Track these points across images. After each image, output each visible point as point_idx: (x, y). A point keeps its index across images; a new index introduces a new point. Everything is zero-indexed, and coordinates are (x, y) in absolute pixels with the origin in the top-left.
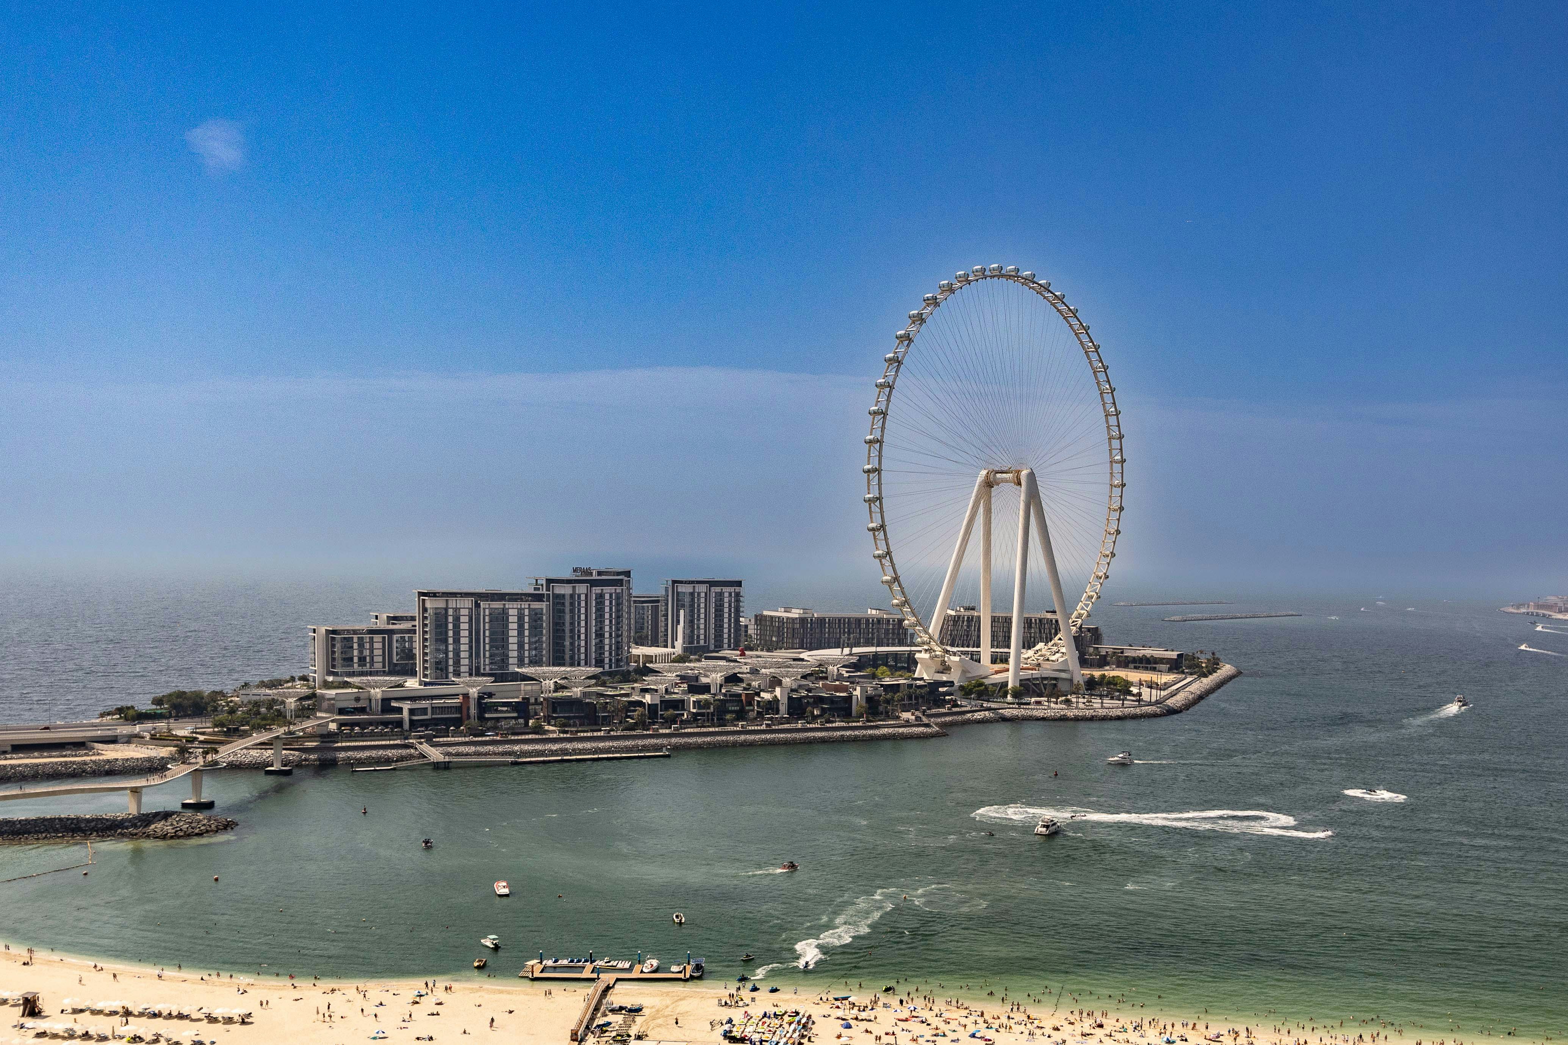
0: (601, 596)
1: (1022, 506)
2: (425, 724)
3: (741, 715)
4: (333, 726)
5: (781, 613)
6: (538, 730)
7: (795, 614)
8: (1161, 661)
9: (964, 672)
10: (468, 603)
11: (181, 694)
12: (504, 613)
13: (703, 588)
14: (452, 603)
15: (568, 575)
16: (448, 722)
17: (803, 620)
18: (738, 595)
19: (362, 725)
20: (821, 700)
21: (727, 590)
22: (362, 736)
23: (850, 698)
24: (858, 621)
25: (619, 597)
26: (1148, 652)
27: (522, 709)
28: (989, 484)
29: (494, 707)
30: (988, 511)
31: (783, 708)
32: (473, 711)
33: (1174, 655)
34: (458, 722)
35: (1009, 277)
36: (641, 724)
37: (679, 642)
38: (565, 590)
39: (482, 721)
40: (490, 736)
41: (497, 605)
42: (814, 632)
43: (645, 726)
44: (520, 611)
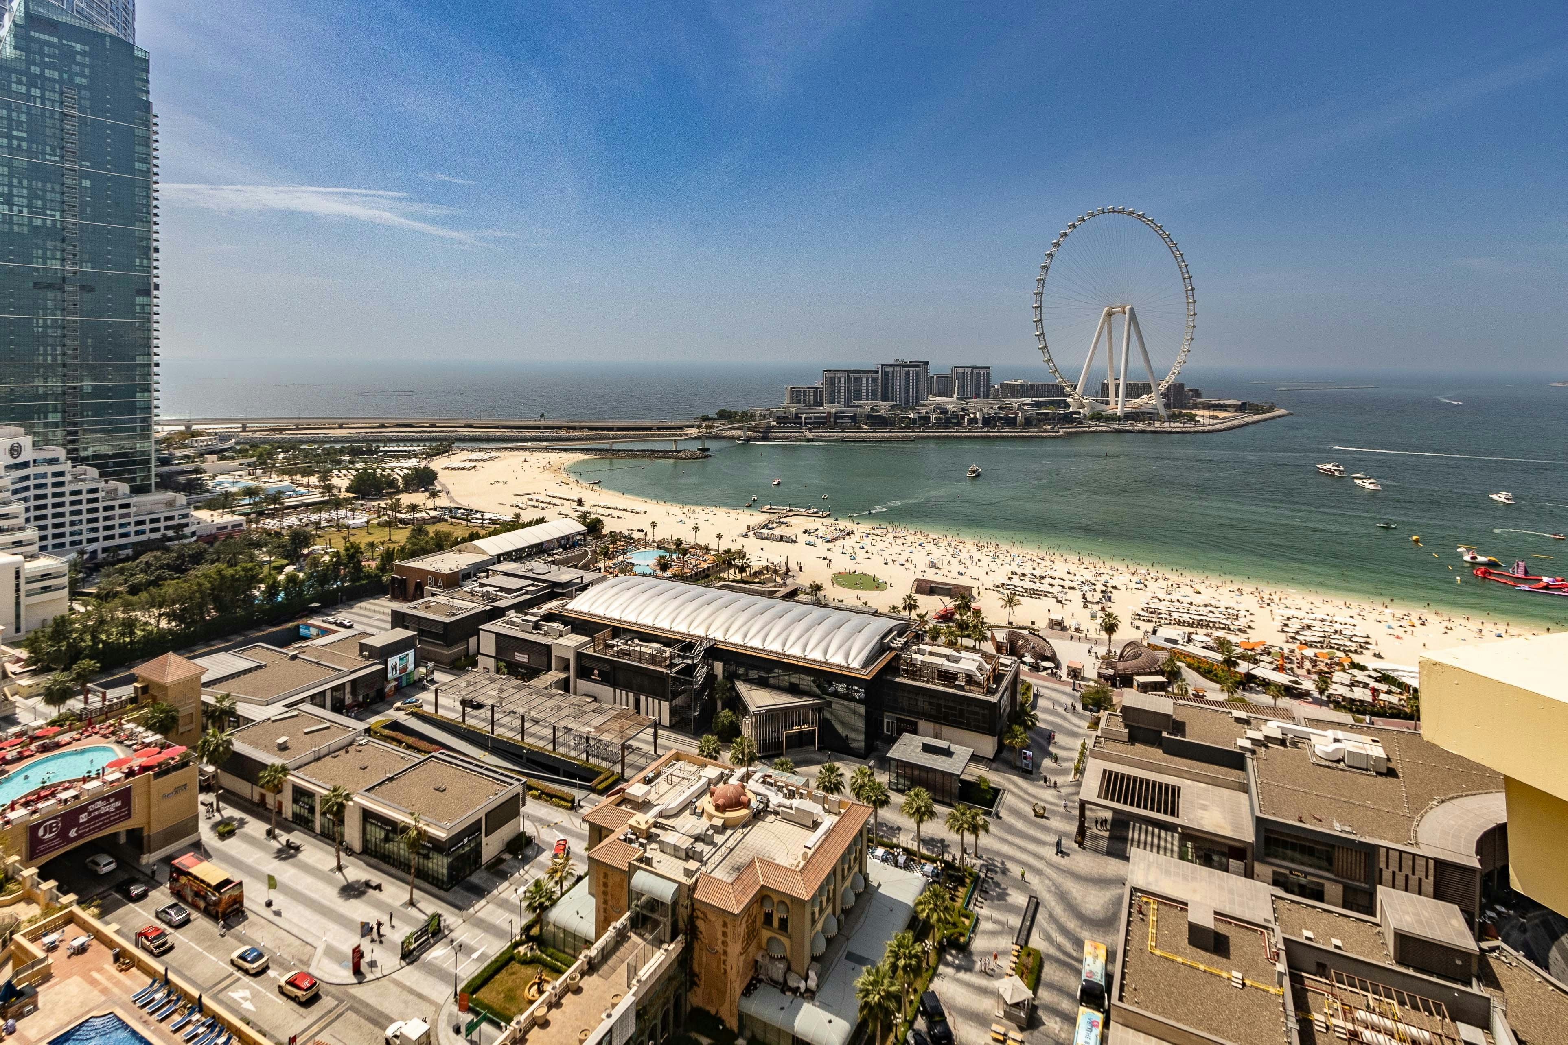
0: (908, 372)
1: (1126, 323)
2: (810, 424)
3: (958, 424)
4: (774, 424)
5: (1013, 382)
6: (859, 428)
7: (1019, 382)
8: (1230, 406)
9: (1092, 408)
10: (844, 375)
11: (723, 411)
12: (860, 379)
13: (969, 370)
14: (837, 375)
15: (892, 362)
16: (820, 423)
17: (1022, 385)
18: (988, 374)
19: (785, 423)
20: (1001, 418)
21: (982, 371)
22: (783, 428)
23: (1015, 418)
24: (1053, 386)
25: (917, 373)
26: (1222, 402)
27: (854, 418)
28: (1109, 314)
29: (842, 418)
30: (1110, 327)
31: (980, 422)
32: (832, 420)
33: (1239, 403)
34: (824, 423)
35: (1119, 212)
36: (907, 427)
37: (955, 396)
38: (890, 369)
39: (836, 423)
40: (837, 429)
41: (857, 376)
42: (1024, 390)
43: (909, 428)
44: (868, 379)
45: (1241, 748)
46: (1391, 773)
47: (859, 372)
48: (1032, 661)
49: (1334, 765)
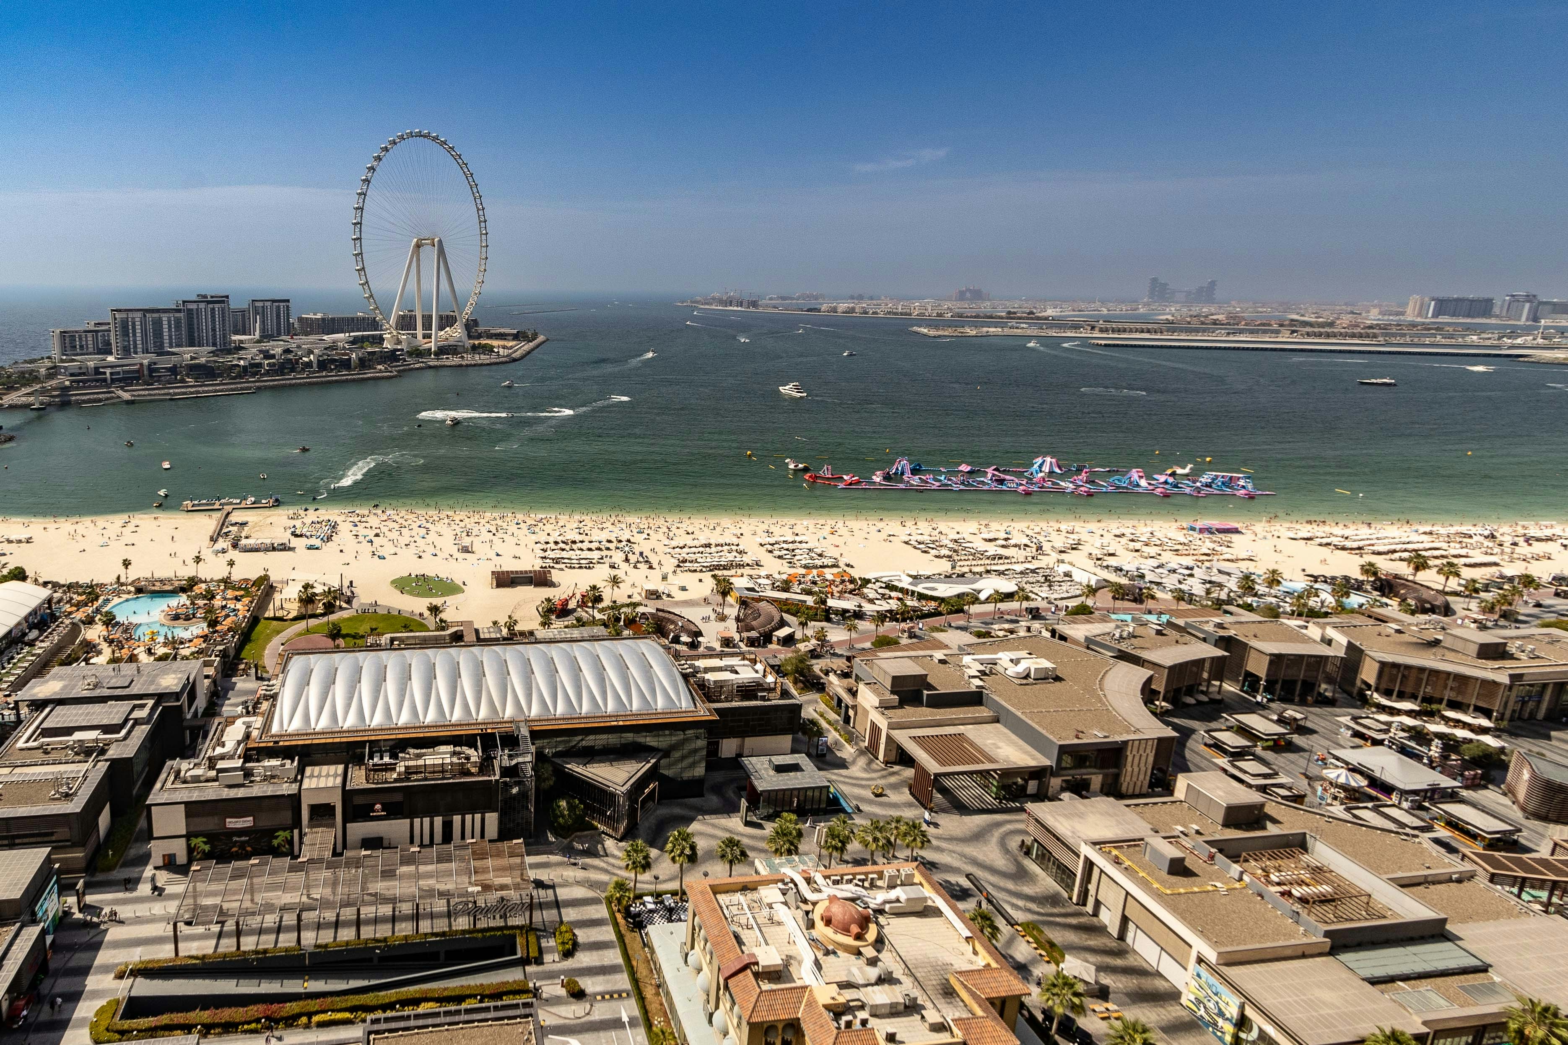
0: (213, 309)
1: (436, 258)
2: (120, 380)
3: (293, 370)
4: (67, 383)
5: (311, 316)
6: (182, 381)
7: (319, 316)
8: (509, 335)
9: (409, 343)
10: (139, 315)
12: (160, 319)
13: (269, 304)
14: (131, 315)
15: (195, 298)
16: (132, 379)
17: (323, 319)
18: (288, 307)
19: (84, 382)
20: (335, 360)
21: (282, 304)
22: (84, 388)
23: (350, 359)
24: (353, 319)
25: (223, 309)
26: (502, 330)
27: (174, 370)
28: (418, 246)
29: (157, 370)
30: (418, 260)
31: (315, 365)
32: (146, 372)
33: (515, 331)
34: (138, 378)
35: (425, 136)
36: (239, 376)
37: (257, 333)
38: (193, 306)
39: (151, 376)
40: (156, 385)
41: (156, 315)
42: (329, 325)
43: (241, 377)
44: (169, 318)
45: (977, 687)
46: (1058, 679)
47: (158, 311)
48: (689, 640)
49: (1024, 681)
